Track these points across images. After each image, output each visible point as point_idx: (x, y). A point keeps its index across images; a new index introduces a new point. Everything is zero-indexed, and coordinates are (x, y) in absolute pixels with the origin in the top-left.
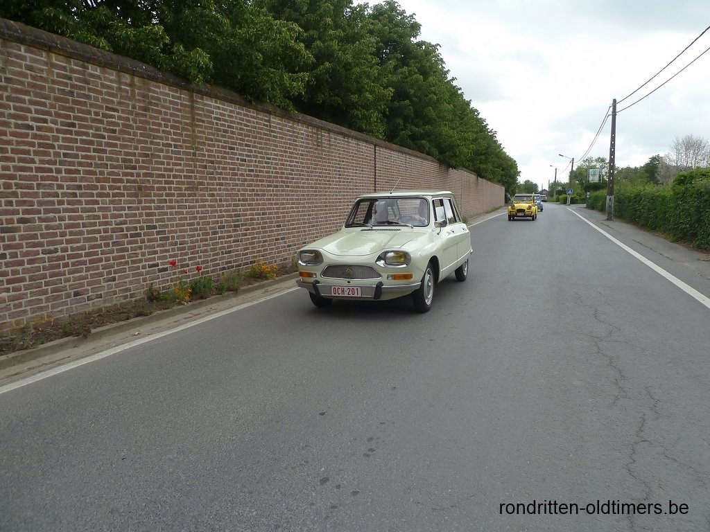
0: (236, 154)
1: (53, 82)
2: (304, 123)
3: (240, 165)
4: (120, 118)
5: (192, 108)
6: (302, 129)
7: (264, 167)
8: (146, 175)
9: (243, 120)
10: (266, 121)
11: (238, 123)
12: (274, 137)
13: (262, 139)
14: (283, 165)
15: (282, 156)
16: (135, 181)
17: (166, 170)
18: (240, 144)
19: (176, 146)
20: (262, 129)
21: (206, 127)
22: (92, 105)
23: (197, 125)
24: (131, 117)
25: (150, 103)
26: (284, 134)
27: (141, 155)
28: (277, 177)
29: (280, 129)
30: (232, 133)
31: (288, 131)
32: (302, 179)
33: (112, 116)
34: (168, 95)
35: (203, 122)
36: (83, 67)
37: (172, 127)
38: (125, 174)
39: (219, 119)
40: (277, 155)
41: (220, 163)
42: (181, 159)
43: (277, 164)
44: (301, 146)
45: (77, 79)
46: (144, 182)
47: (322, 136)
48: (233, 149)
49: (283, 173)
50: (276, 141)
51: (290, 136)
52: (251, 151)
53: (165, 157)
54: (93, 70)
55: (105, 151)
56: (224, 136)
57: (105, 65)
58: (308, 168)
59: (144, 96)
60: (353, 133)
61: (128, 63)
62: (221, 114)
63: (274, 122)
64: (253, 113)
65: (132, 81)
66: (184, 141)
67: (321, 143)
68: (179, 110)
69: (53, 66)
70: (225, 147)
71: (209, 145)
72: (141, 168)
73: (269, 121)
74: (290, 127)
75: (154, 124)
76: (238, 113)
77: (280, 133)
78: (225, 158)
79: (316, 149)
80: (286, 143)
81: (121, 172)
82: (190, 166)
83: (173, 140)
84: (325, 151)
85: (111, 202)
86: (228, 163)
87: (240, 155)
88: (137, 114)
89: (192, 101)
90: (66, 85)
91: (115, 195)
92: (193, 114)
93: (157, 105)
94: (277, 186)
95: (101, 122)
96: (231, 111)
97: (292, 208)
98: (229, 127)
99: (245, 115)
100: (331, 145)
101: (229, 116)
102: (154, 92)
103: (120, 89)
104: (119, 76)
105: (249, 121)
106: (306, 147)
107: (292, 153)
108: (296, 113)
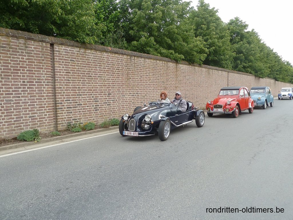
3: (187, 81)
4: (162, 72)
6: (204, 69)
7: (193, 81)
9: (188, 69)
13: (193, 73)
14: (198, 80)
21: (179, 72)
28: (196, 84)
30: (186, 73)
31: (200, 70)
32: (204, 84)
34: (171, 65)
35: (179, 70)
37: (172, 73)
39: (182, 69)
40: (197, 78)
43: (197, 80)
47: (210, 71)
48: (185, 77)
49: (198, 83)
50: (196, 74)
51: (201, 72)
52: (190, 77)
53: (170, 80)
56: (184, 74)
58: (206, 81)
59: (167, 66)
60: (220, 69)
61: (164, 59)
63: (196, 69)
64: (191, 66)
65: (165, 63)
66: (175, 76)
67: (210, 73)
68: (174, 68)
70: (183, 77)
71: (180, 77)
75: (169, 72)
76: (187, 67)
77: (198, 71)
82: (176, 82)
83: (172, 76)
84: (211, 75)
88: (165, 70)
89: (177, 65)
92: (177, 69)
93: (169, 68)
94: (196, 87)
96: (185, 67)
97: (201, 93)
98: (185, 71)
99: (189, 67)
100: (213, 73)
102: (169, 65)
105: (189, 69)
106: (205, 75)
107: (201, 77)
108: (202, 65)
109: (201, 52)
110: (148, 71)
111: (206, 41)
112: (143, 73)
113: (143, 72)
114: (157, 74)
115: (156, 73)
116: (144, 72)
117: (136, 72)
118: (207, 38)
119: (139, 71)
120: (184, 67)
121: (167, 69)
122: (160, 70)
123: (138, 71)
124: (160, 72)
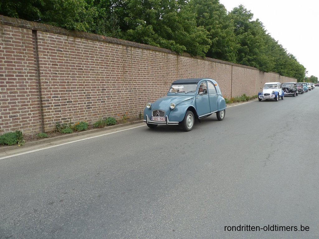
0: (188, 72)
1: (150, 57)
2: (208, 60)
3: (189, 75)
4: (162, 64)
5: (178, 60)
6: (207, 62)
7: (195, 75)
8: (167, 79)
10: (196, 61)
11: (189, 63)
12: (198, 66)
13: (195, 67)
15: (201, 71)
16: (164, 81)
17: (171, 77)
18: (189, 69)
19: (173, 71)
20: (195, 64)
21: (181, 65)
22: (157, 62)
23: (178, 65)
24: (164, 64)
25: (168, 60)
26: (201, 65)
27: (166, 74)
29: (200, 63)
30: (187, 66)
31: (203, 63)
33: (160, 64)
34: (172, 57)
35: (180, 63)
36: (156, 53)
37: (173, 66)
38: (163, 79)
39: (184, 62)
40: (199, 71)
41: (184, 75)
42: (174, 74)
43: (199, 74)
44: (207, 68)
45: (154, 56)
46: (166, 81)
47: (213, 64)
48: (187, 70)
50: (199, 67)
51: (203, 65)
52: (192, 71)
53: (171, 74)
54: (157, 53)
55: (159, 73)
56: (185, 67)
57: (159, 51)
59: (167, 58)
60: (224, 62)
61: (164, 50)
62: (185, 61)
63: (199, 61)
64: (193, 59)
65: (165, 54)
66: (175, 69)
67: (213, 66)
68: (174, 61)
69: (150, 53)
70: (185, 70)
71: (181, 70)
72: (166, 77)
73: (197, 61)
74: (203, 62)
75: (169, 65)
76: (189, 60)
77: (200, 64)
78: (185, 73)
79: (211, 69)
80: (202, 67)
81: (162, 78)
82: (177, 76)
83: (173, 69)
84: (214, 69)
85: (160, 86)
86: (186, 75)
87: (189, 72)
88: (166, 63)
89: (178, 58)
90: (152, 58)
91: (160, 84)
93: (169, 60)
95: (158, 66)
96: (187, 59)
98: (186, 64)
99: (191, 60)
100: (216, 67)
101: (187, 61)
102: (169, 57)
103: (162, 57)
104: (162, 54)
105: (192, 62)
106: (208, 68)
107: (204, 70)
108: (205, 57)
109: (204, 43)
110: (146, 64)
111: (209, 30)
112: (141, 66)
113: (140, 64)
114: (156, 68)
115: (155, 66)
116: (142, 64)
117: (133, 65)
118: (210, 28)
119: (137, 64)
120: (185, 60)
121: (167, 62)
122: (160, 62)
123: (135, 64)
124: (159, 64)
